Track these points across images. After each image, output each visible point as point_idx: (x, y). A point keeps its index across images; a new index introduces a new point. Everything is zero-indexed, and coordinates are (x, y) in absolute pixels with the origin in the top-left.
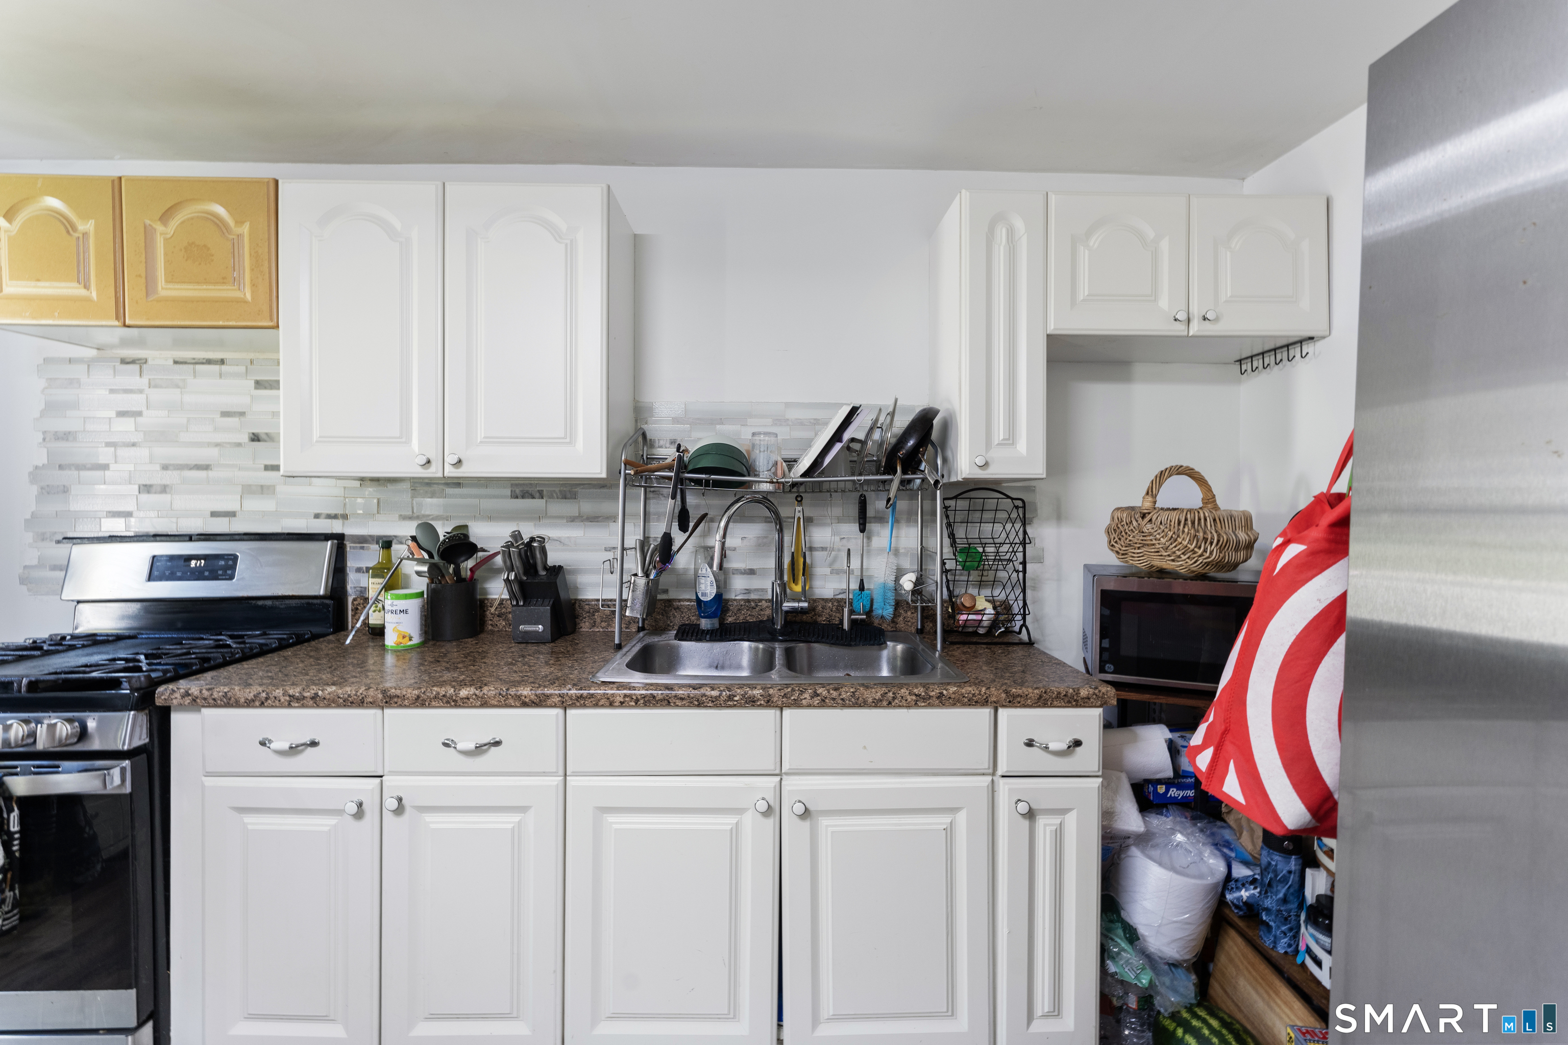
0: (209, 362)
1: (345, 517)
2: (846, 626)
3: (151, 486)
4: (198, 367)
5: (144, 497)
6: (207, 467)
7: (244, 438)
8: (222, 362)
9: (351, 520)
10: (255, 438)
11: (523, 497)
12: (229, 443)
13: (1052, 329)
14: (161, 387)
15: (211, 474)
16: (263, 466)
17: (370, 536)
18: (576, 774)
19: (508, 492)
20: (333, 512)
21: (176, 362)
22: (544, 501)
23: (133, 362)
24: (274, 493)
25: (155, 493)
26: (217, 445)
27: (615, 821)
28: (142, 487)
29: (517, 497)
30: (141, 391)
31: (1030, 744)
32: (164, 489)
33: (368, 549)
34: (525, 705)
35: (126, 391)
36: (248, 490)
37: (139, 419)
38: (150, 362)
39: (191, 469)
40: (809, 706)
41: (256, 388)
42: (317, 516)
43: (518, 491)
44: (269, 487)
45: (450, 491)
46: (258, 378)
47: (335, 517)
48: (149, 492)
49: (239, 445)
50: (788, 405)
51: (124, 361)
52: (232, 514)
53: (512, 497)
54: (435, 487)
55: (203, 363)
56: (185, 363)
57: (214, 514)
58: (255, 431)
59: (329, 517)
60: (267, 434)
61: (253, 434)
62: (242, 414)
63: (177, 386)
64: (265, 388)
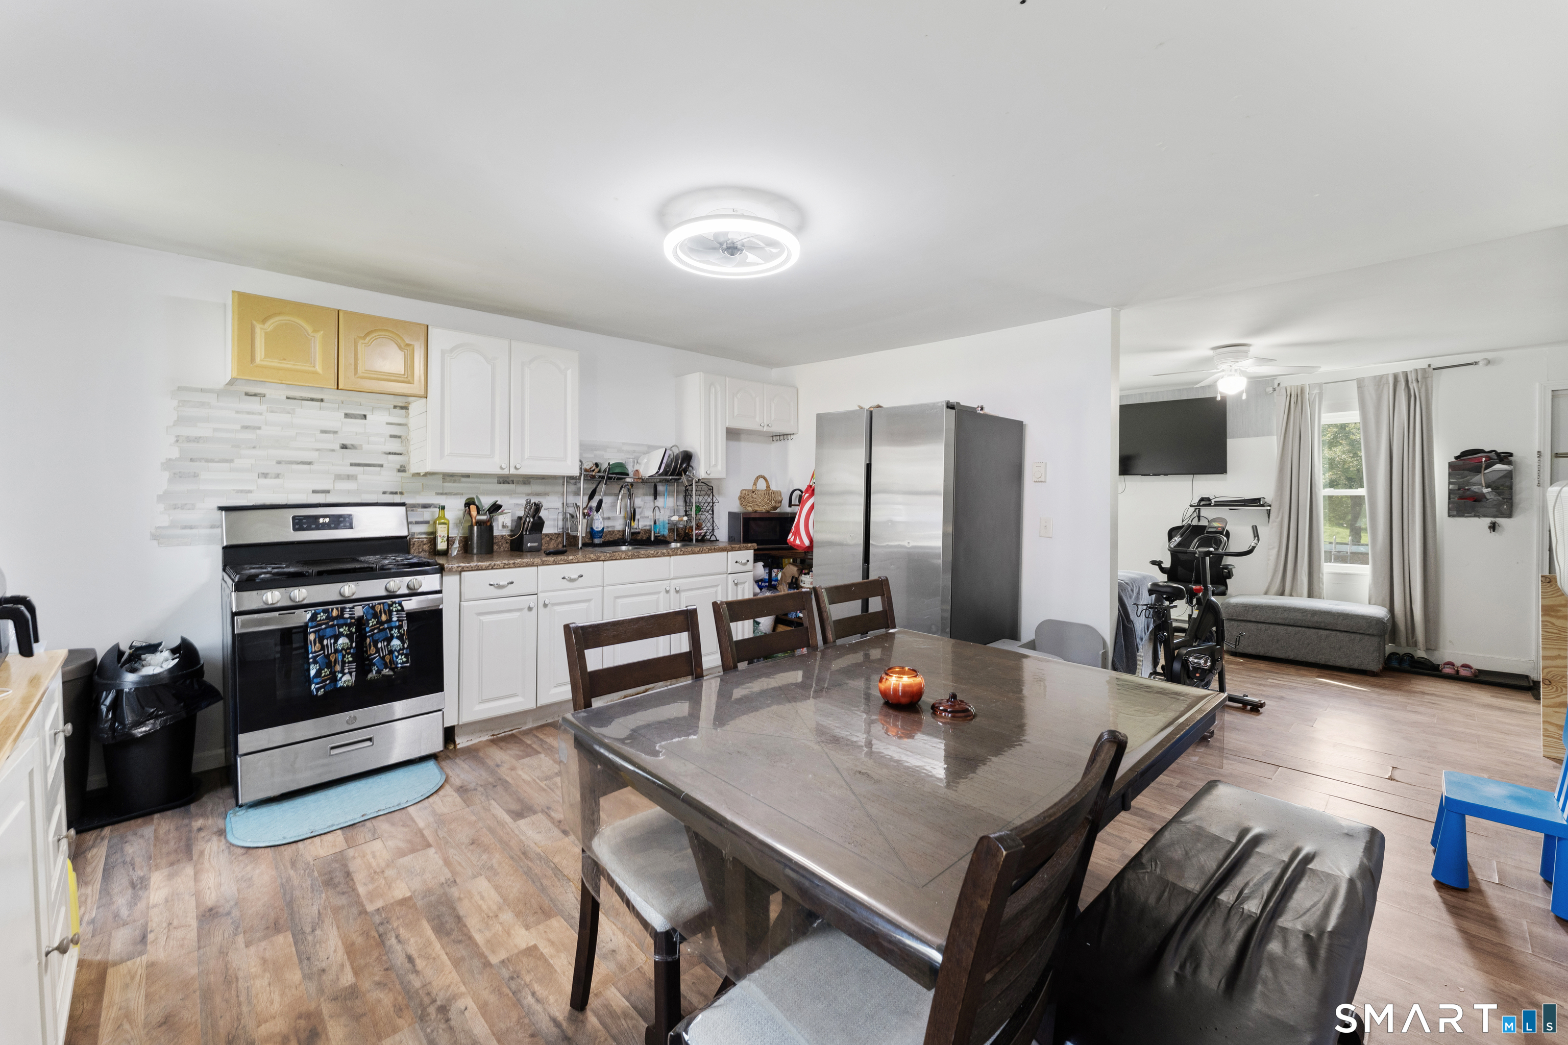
0: (312, 400)
1: (401, 493)
2: (653, 539)
3: (267, 474)
4: (303, 402)
5: (263, 481)
6: (310, 463)
7: (337, 447)
8: (322, 400)
9: (405, 495)
10: (344, 447)
11: (504, 483)
12: (326, 449)
13: (727, 425)
14: (276, 412)
15: (312, 467)
16: (349, 464)
17: (418, 504)
18: (608, 585)
19: (496, 481)
20: (394, 490)
21: (288, 398)
22: (514, 485)
23: (255, 395)
24: (356, 479)
25: (271, 478)
26: (317, 450)
27: (621, 601)
28: (260, 475)
29: (500, 483)
30: (261, 414)
31: (736, 562)
32: (277, 476)
33: (417, 511)
34: (592, 561)
35: (249, 413)
36: (339, 477)
37: (258, 432)
38: (267, 396)
39: (298, 464)
40: (680, 555)
41: (345, 418)
42: (384, 493)
43: (501, 480)
44: (352, 476)
45: (463, 479)
46: (347, 412)
47: (396, 493)
48: (265, 478)
49: (333, 450)
50: (624, 444)
51: (247, 394)
52: (328, 492)
53: (498, 483)
54: (456, 478)
55: (308, 400)
56: (295, 399)
57: (314, 492)
58: (344, 443)
59: (392, 493)
60: (352, 445)
61: (343, 444)
62: (335, 432)
63: (289, 413)
64: (352, 418)
